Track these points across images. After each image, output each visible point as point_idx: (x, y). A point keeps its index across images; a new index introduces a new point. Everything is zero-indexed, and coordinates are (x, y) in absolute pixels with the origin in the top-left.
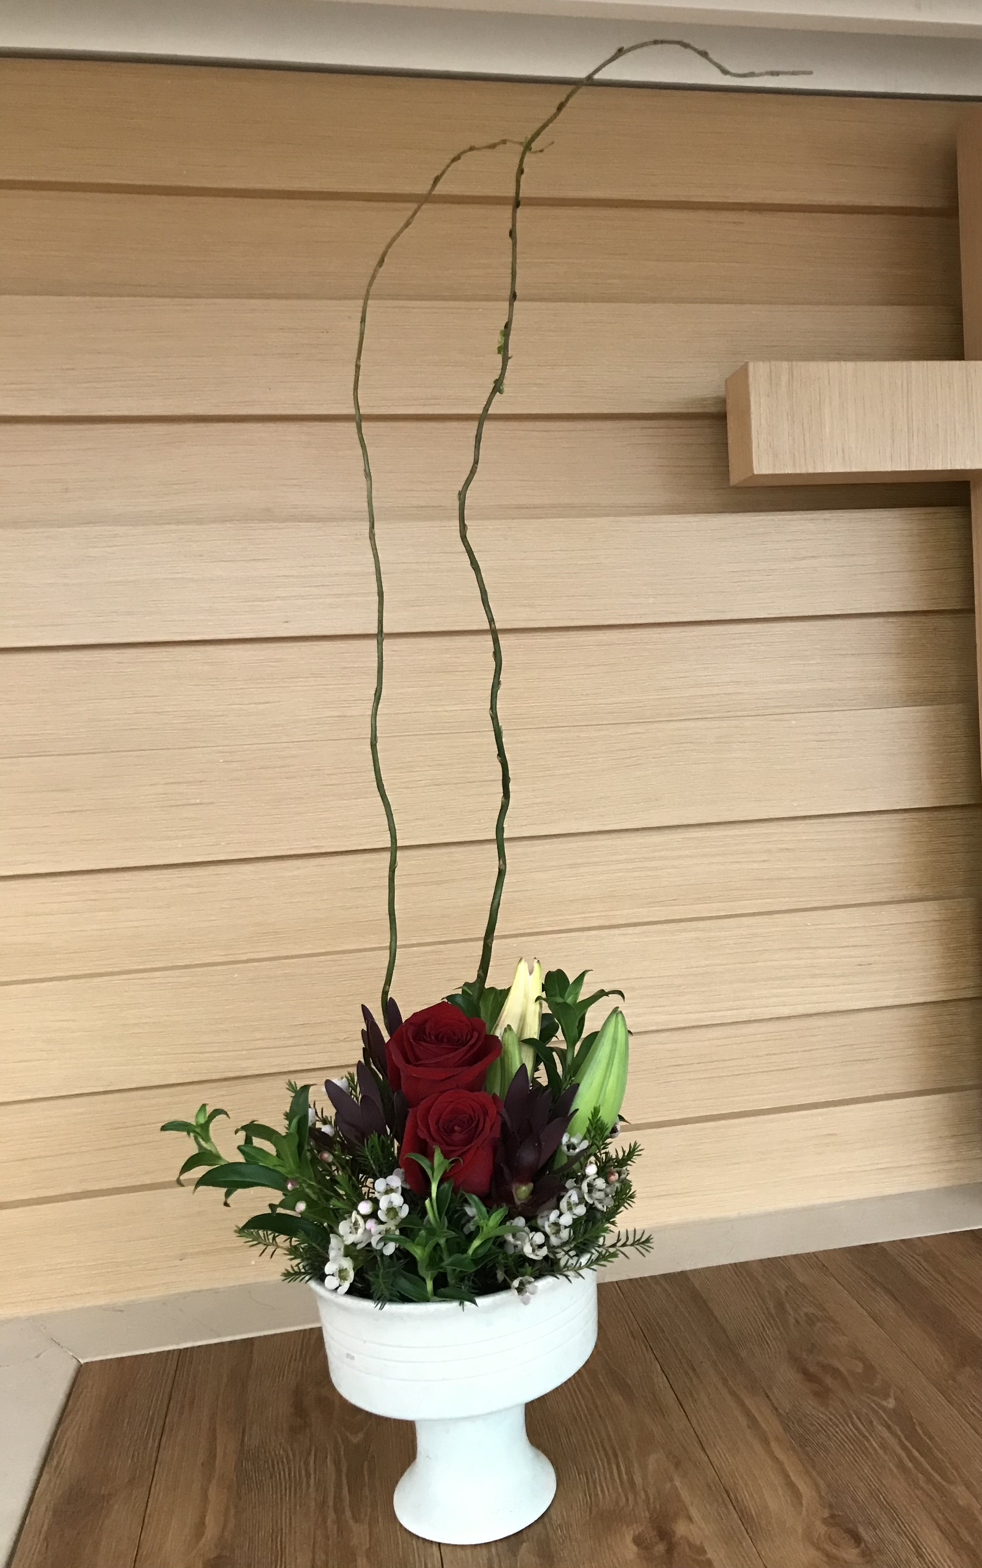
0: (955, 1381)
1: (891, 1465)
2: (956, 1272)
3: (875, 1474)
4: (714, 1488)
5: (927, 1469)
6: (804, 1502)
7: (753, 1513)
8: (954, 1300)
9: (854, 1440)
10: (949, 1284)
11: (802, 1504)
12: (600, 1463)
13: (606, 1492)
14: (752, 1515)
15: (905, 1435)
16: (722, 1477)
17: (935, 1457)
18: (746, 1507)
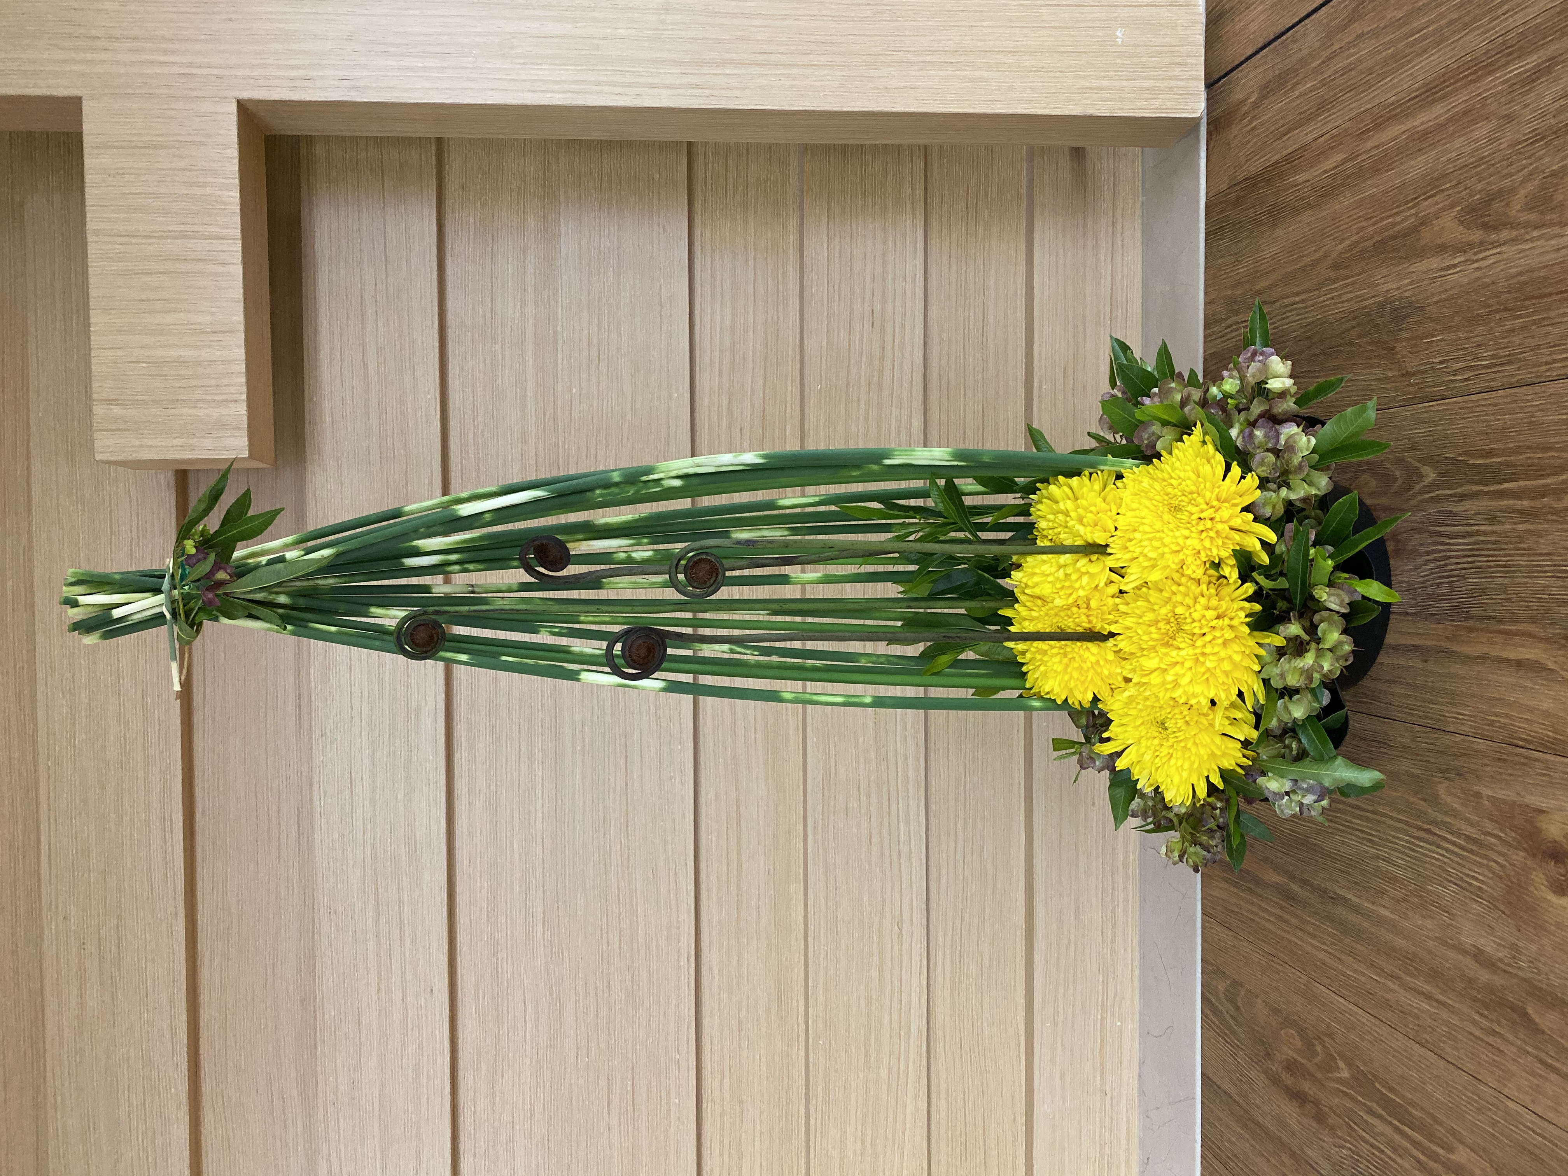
0: (1414, 374)
1: (1520, 527)
2: (1261, 285)
3: (1529, 555)
4: (1505, 757)
5: (1539, 487)
6: (1551, 666)
7: (1551, 734)
8: (1296, 309)
9: (1470, 550)
10: (1275, 302)
11: (1552, 670)
12: (1437, 856)
13: (1481, 878)
14: (1555, 739)
15: (1480, 482)
16: (1488, 736)
17: (1522, 466)
18: (1543, 739)
